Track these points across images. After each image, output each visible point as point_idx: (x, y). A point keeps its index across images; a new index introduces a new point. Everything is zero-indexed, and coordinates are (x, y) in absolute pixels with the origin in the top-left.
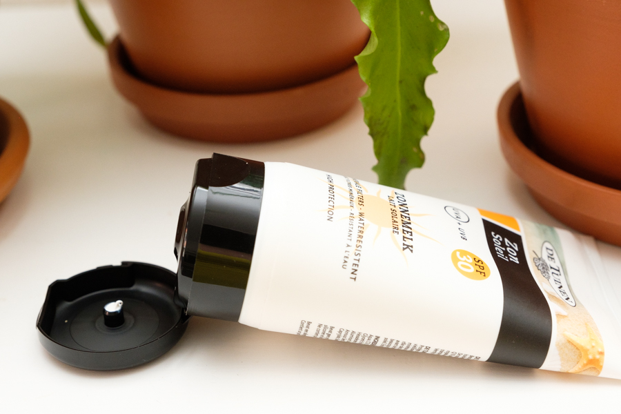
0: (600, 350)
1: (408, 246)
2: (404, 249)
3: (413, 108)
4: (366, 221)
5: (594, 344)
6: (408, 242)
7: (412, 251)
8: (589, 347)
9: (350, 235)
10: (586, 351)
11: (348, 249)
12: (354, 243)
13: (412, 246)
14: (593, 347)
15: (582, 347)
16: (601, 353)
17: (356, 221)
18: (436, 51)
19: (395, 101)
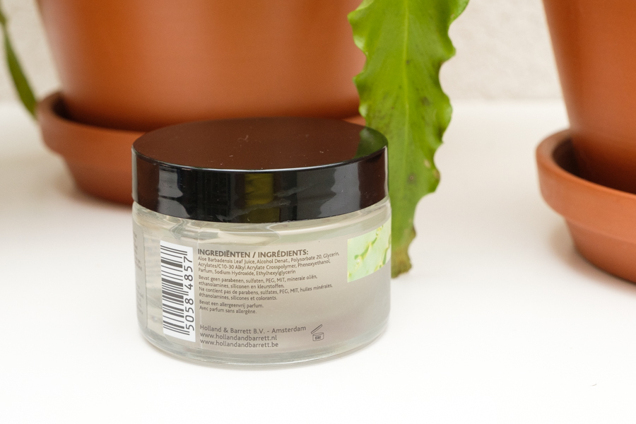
3: (424, 101)
18: (452, 17)
19: (400, 87)
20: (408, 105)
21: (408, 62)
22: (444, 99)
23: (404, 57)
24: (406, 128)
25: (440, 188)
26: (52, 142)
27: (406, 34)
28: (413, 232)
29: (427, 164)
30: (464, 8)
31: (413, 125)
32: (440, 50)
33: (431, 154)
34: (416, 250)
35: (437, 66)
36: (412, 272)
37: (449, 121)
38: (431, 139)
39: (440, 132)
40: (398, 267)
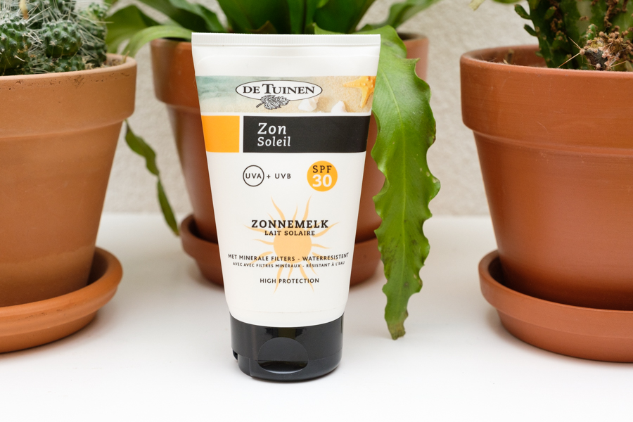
0: (367, 79)
1: (323, 224)
2: (326, 227)
3: (414, 242)
4: (311, 255)
5: (364, 84)
6: (319, 223)
7: (326, 221)
8: (367, 88)
9: (326, 265)
10: (370, 90)
11: (335, 264)
12: (330, 261)
13: (322, 221)
14: (366, 85)
15: (368, 93)
16: (369, 78)
17: (312, 262)
18: (430, 197)
19: (401, 235)
20: (404, 245)
21: (405, 221)
22: (426, 240)
23: (403, 218)
24: (404, 258)
27: (404, 207)
28: (406, 314)
29: (415, 277)
30: (437, 193)
31: (408, 256)
32: (424, 214)
33: (417, 271)
34: (407, 323)
35: (422, 223)
36: (405, 336)
37: (428, 253)
38: (417, 262)
39: (423, 259)
40: (398, 333)
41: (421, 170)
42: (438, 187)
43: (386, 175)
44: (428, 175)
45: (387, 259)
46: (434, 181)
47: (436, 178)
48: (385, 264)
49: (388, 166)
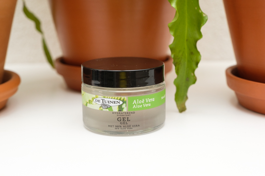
3: (192, 53)
18: (202, 25)
19: (184, 49)
20: (187, 55)
21: (187, 40)
22: (198, 53)
23: (186, 38)
24: (186, 63)
25: (197, 82)
26: (60, 72)
27: (186, 31)
28: (187, 98)
29: (192, 74)
30: (206, 22)
31: (188, 61)
32: (197, 36)
33: (193, 71)
34: (188, 104)
35: (196, 41)
36: (187, 111)
37: (200, 60)
38: (194, 66)
39: (197, 64)
40: (182, 109)
41: (196, 8)
42: (206, 18)
43: (176, 9)
44: (200, 12)
45: (177, 63)
46: (204, 15)
47: (205, 14)
48: (175, 66)
49: (178, 4)
